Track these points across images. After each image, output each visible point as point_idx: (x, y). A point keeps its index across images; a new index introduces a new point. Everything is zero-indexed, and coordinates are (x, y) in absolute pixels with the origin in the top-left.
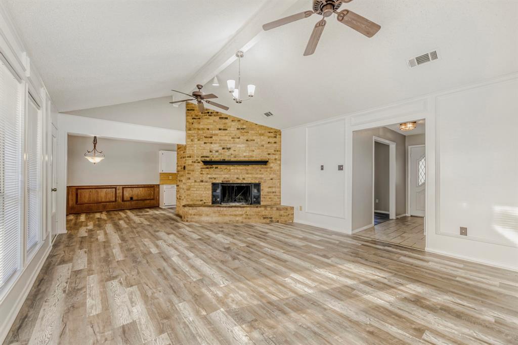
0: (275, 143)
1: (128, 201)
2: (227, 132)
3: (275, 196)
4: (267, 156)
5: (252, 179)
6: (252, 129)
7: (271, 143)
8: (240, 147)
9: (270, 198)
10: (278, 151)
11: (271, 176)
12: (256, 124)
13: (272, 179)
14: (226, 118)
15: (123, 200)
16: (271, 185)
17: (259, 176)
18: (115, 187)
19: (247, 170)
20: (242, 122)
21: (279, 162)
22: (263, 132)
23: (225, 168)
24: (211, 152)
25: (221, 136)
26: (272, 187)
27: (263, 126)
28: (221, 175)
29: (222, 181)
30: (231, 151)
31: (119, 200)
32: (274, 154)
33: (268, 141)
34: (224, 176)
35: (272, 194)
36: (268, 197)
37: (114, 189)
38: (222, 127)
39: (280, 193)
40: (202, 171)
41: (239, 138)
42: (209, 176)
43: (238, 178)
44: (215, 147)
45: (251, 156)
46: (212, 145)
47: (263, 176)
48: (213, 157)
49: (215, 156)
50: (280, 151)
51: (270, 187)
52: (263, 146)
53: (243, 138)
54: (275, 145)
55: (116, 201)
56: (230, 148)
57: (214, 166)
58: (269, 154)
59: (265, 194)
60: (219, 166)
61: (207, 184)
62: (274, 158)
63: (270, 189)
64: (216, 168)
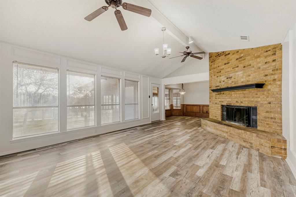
0: (274, 61)
1: (205, 113)
2: (229, 64)
3: (274, 122)
4: (264, 78)
5: (249, 103)
6: (249, 55)
7: (269, 62)
8: (238, 75)
9: (268, 124)
10: (278, 70)
11: (269, 99)
12: (253, 49)
13: (270, 103)
14: (229, 54)
15: (203, 113)
16: (269, 110)
17: (256, 99)
18: (199, 106)
19: (244, 94)
20: (240, 52)
21: (279, 83)
22: (259, 54)
23: (229, 93)
24: (220, 82)
25: (225, 69)
26: (271, 112)
27: (260, 47)
28: (226, 99)
29: (227, 104)
30: (233, 79)
31: (201, 112)
32: (272, 74)
33: (265, 61)
34: (228, 100)
35: (270, 120)
36: (265, 122)
37: (199, 107)
38: (226, 62)
39: (281, 119)
40: (216, 96)
41: (238, 67)
42: (219, 100)
43: (237, 102)
44: (223, 78)
45: (248, 81)
46: (221, 77)
47: (259, 99)
48: (221, 86)
49: (222, 85)
50: (281, 69)
51: (267, 112)
52: (259, 68)
53: (241, 66)
54: (274, 64)
55: (200, 112)
56: (231, 77)
57: (222, 92)
58: (266, 75)
59: (261, 118)
60: (225, 92)
61: (218, 105)
62: (272, 79)
63: (268, 114)
64: (223, 94)
